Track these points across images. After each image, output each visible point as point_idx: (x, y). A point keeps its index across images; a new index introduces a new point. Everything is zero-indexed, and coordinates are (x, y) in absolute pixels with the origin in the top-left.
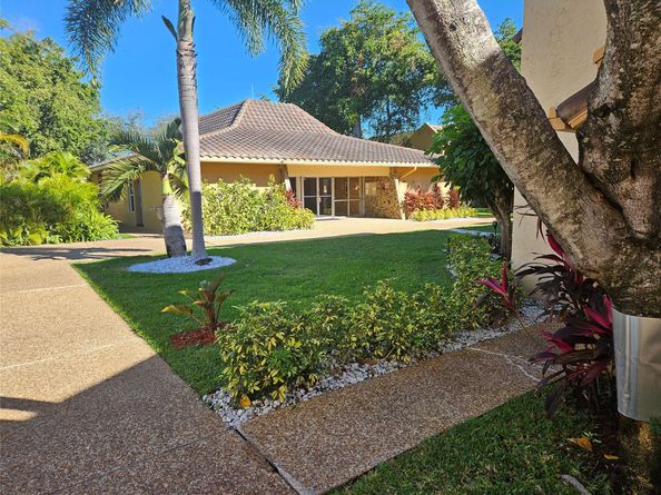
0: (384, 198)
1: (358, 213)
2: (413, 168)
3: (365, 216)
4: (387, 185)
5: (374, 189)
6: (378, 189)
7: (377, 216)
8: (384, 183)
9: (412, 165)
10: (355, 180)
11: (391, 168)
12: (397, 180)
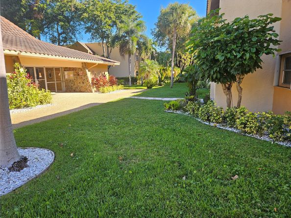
0: (79, 80)
1: (61, 90)
2: (95, 64)
3: (66, 91)
4: (80, 73)
5: (72, 75)
6: (74, 75)
7: (75, 91)
8: (79, 71)
9: (95, 62)
10: (58, 69)
11: (82, 63)
12: (87, 70)
